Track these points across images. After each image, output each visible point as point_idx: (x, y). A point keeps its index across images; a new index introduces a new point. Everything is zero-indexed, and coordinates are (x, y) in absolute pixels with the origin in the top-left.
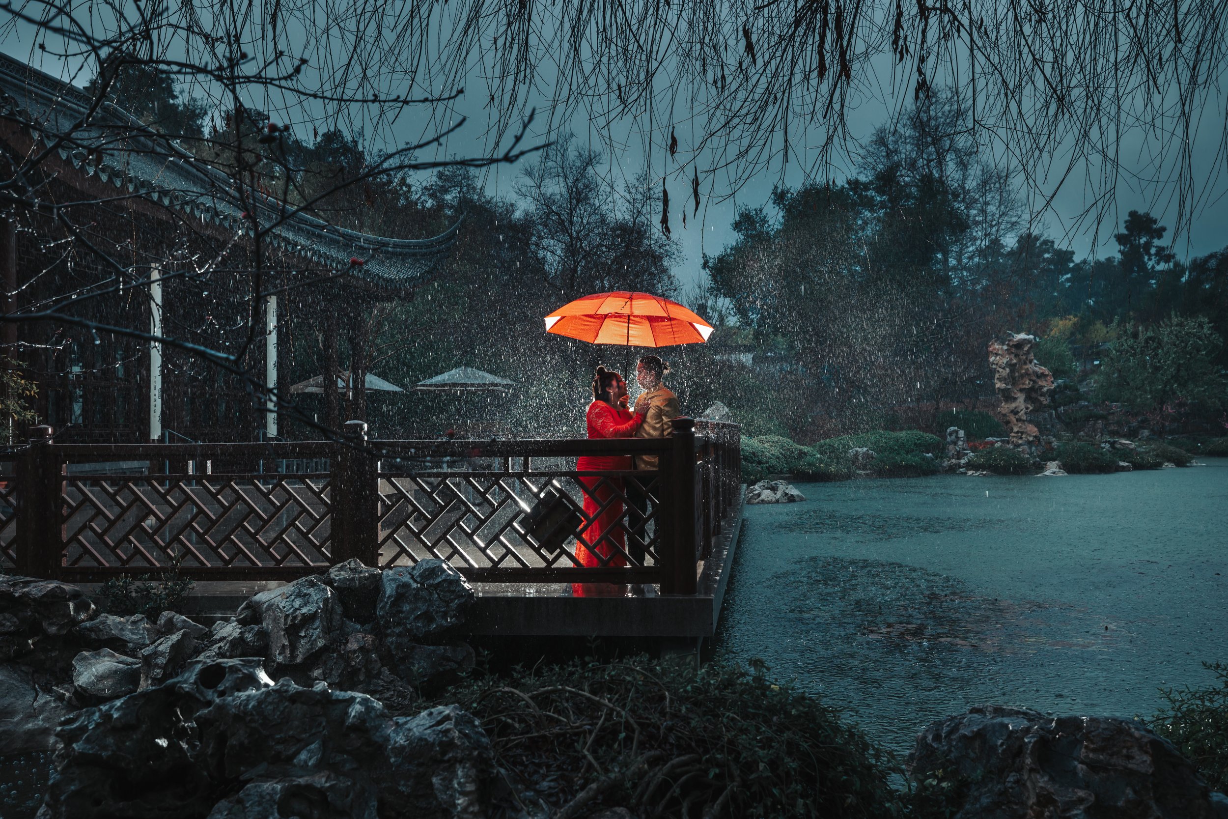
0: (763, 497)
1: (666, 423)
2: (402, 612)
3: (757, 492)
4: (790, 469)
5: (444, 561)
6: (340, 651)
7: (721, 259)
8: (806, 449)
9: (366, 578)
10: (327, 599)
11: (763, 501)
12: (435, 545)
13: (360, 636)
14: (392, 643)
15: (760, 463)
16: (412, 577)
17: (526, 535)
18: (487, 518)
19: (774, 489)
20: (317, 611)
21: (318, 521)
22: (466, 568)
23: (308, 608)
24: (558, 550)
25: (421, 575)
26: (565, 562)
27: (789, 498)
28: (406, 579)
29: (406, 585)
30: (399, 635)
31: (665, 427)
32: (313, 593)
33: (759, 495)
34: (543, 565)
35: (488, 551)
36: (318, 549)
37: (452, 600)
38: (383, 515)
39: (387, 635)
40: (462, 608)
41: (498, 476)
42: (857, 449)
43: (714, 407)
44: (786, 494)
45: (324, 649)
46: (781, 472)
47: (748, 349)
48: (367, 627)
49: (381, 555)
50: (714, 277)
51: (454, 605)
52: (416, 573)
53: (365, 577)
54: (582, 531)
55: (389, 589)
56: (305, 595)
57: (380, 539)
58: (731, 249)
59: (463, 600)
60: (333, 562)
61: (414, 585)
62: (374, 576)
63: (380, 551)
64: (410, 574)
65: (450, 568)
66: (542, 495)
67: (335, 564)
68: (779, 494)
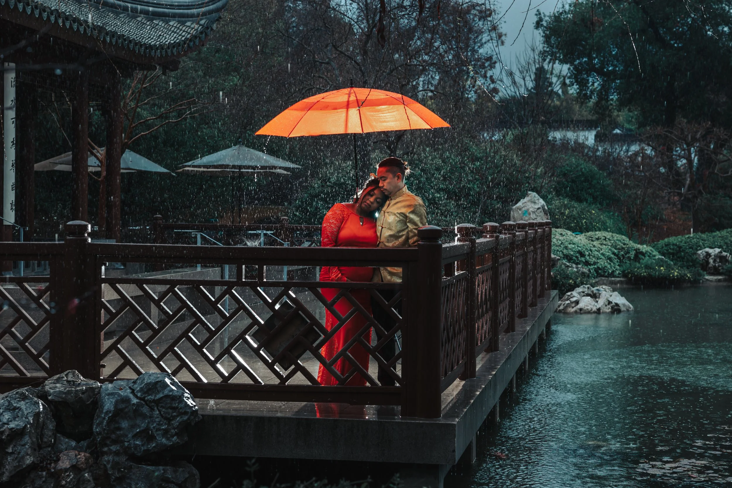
0: (581, 305)
1: (411, 231)
2: (119, 429)
3: (574, 299)
4: (623, 272)
5: (168, 375)
6: (49, 470)
7: (557, 18)
8: (644, 248)
9: (83, 392)
10: (39, 413)
11: (581, 309)
12: (161, 357)
13: (72, 453)
14: (108, 462)
15: (587, 263)
16: (133, 391)
17: (259, 348)
18: (218, 329)
19: (595, 296)
20: (26, 426)
21: (35, 329)
22: (192, 384)
23: (16, 423)
24: (293, 367)
25: (141, 390)
26: (299, 379)
27: (612, 307)
28: (127, 393)
29: (126, 400)
30: (117, 453)
31: (411, 234)
32: (23, 407)
33: (577, 302)
34: (276, 381)
35: (219, 366)
36: (36, 358)
37: (174, 418)
38: (107, 323)
39: (103, 453)
40: (185, 427)
41: (230, 285)
42: (707, 249)
43: (526, 199)
44: (610, 303)
45: (33, 467)
46: (612, 275)
47: (588, 125)
48: (84, 443)
49: (104, 366)
50: (547, 39)
51: (175, 423)
52: (137, 387)
53: (82, 390)
54: (320, 346)
55: (109, 404)
56: (15, 408)
57: (103, 350)
58: (570, 6)
59: (185, 418)
60: (51, 372)
61: (135, 401)
62: (92, 389)
63: (102, 363)
64: (130, 388)
65: (174, 383)
66: (277, 307)
67: (53, 375)
68: (601, 302)
